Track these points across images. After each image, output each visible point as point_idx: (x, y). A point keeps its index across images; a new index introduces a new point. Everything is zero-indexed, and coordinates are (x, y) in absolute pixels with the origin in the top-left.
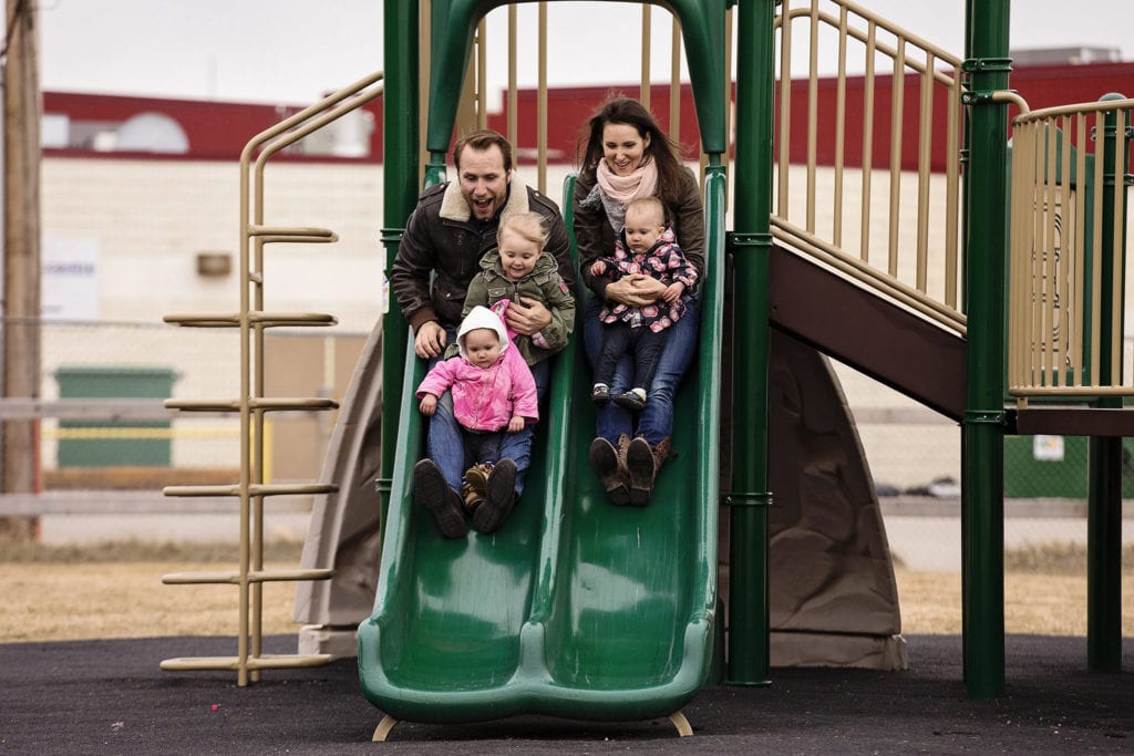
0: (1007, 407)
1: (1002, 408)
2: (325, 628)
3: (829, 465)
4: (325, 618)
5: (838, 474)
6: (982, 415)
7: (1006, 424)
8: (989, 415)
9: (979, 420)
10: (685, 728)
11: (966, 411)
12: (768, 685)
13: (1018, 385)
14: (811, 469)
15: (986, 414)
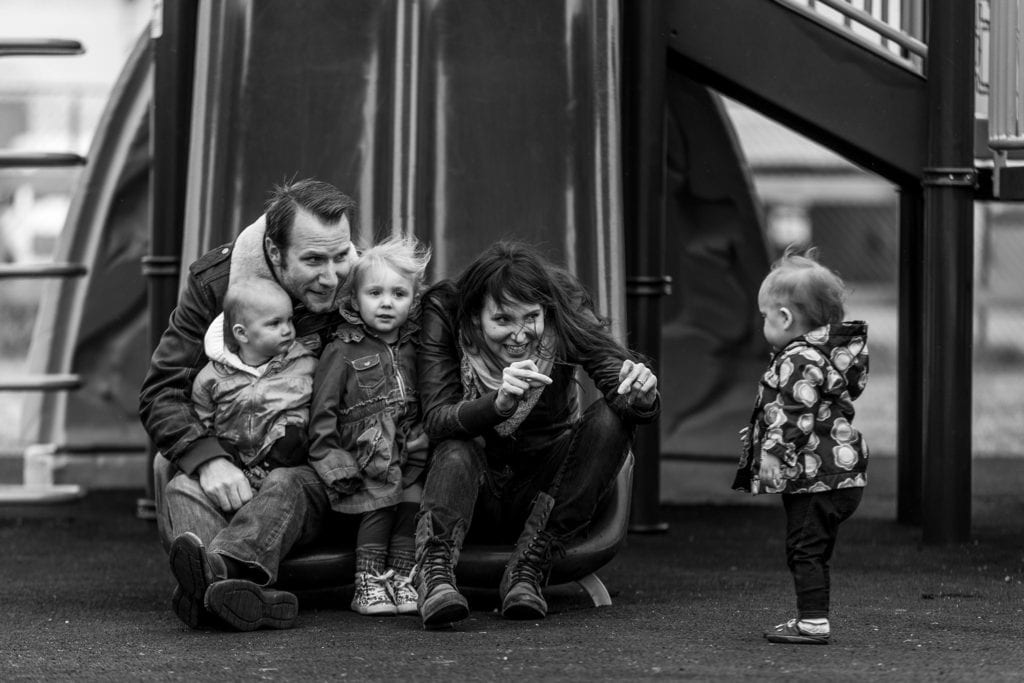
0: (978, 163)
1: (972, 166)
2: (59, 452)
3: (719, 242)
4: (60, 437)
5: (731, 254)
6: (946, 174)
7: (977, 186)
8: (957, 175)
9: (942, 181)
10: (600, 593)
11: (926, 169)
12: (664, 532)
13: (998, 134)
14: (697, 247)
15: (954, 174)
